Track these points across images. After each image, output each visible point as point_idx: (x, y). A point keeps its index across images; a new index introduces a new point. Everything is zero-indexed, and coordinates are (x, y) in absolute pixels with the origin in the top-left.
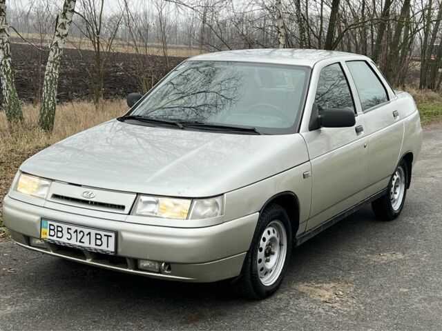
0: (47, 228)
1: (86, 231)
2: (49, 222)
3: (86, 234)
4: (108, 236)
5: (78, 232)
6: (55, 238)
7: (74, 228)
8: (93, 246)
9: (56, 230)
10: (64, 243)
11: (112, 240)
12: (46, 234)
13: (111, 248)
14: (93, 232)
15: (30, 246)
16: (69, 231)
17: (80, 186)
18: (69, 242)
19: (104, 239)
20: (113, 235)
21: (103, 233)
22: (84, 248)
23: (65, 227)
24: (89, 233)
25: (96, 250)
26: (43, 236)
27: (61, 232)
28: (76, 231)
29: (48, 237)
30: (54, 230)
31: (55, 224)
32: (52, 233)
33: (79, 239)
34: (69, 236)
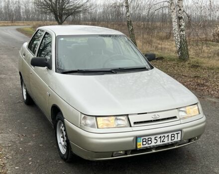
0: (141, 142)
1: (166, 135)
2: (142, 138)
4: (177, 134)
6: (147, 145)
7: (159, 136)
8: (170, 141)
10: (153, 146)
11: (179, 135)
13: (179, 139)
14: (170, 134)
16: (156, 138)
18: (156, 144)
19: (176, 136)
20: (180, 132)
21: (175, 133)
22: (165, 144)
23: (153, 137)
25: (171, 142)
26: (138, 147)
27: (151, 140)
28: (161, 137)
29: (142, 146)
30: (146, 141)
31: (147, 138)
32: (144, 143)
33: (162, 141)
34: (156, 141)
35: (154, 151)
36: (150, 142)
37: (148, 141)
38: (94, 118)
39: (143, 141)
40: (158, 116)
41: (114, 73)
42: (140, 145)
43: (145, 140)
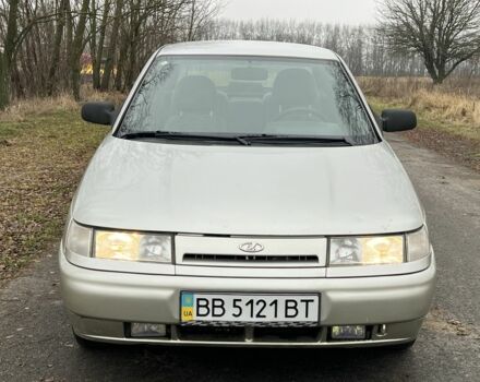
0: (192, 305)
1: (269, 299)
2: (196, 296)
3: (268, 303)
4: (307, 301)
5: (255, 302)
6: (210, 318)
7: (246, 299)
8: (281, 318)
9: (210, 306)
10: (228, 323)
11: (313, 307)
12: (190, 314)
13: (313, 317)
14: (282, 300)
15: (130, 337)
16: (237, 303)
17: (228, 236)
18: (238, 319)
19: (301, 307)
20: (316, 298)
21: (298, 299)
22: (266, 324)
23: (228, 300)
24: (275, 302)
25: (286, 323)
26: (184, 319)
27: (221, 307)
28: (251, 302)
29: (195, 318)
30: (206, 306)
31: (210, 297)
32: (203, 311)
33: (255, 313)
34: (237, 311)
35: (249, 342)
36: (218, 311)
37: (214, 306)
38: (90, 231)
39: (198, 306)
40: (258, 248)
41: (242, 144)
42: (190, 315)
43: (204, 303)
